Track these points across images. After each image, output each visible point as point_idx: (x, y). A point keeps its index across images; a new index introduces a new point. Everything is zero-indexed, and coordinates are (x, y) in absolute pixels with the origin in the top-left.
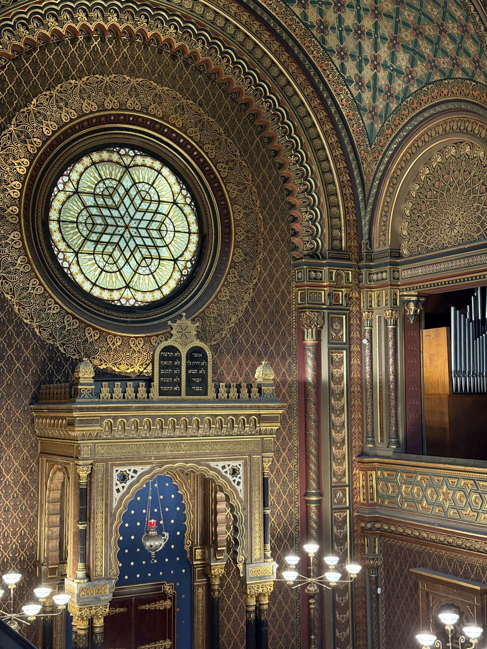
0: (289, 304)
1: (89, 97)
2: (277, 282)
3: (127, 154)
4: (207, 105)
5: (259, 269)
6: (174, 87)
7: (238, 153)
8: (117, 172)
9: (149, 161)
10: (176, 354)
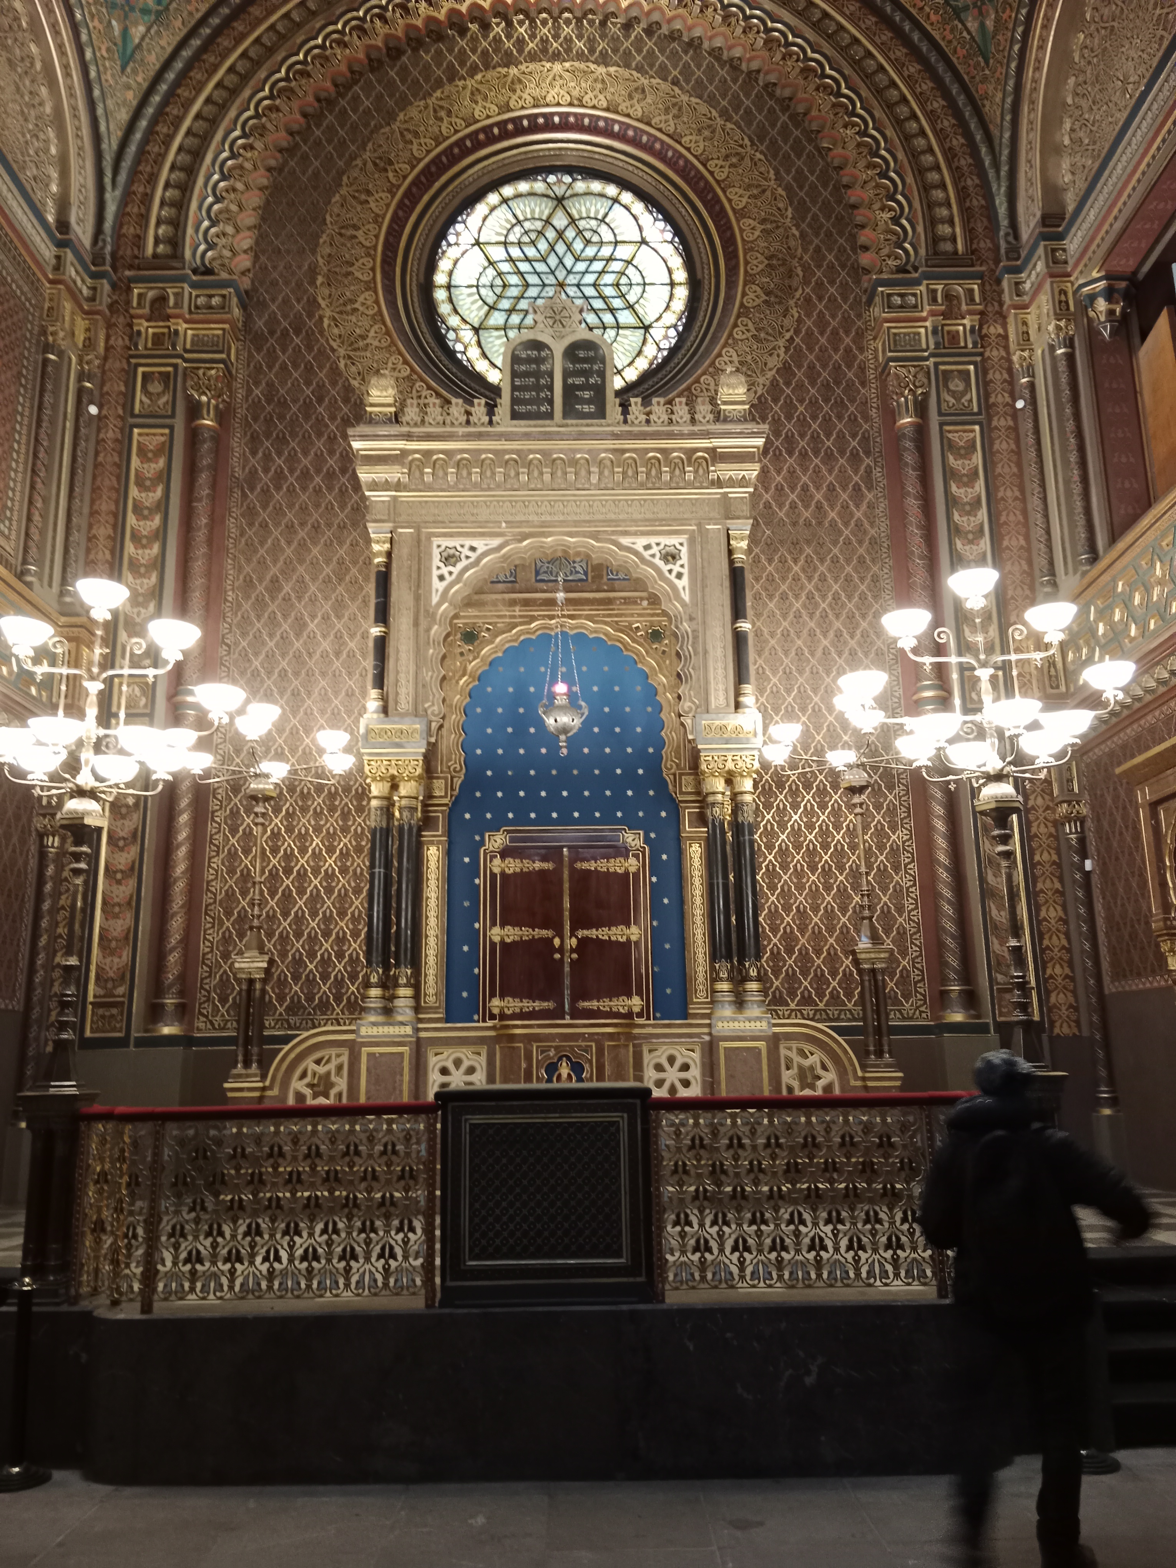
0: (862, 369)
1: (485, 98)
2: (835, 332)
3: (560, 181)
4: (687, 82)
5: (796, 315)
6: (627, 66)
7: (747, 141)
8: (543, 208)
9: (596, 186)
10: (543, 354)
